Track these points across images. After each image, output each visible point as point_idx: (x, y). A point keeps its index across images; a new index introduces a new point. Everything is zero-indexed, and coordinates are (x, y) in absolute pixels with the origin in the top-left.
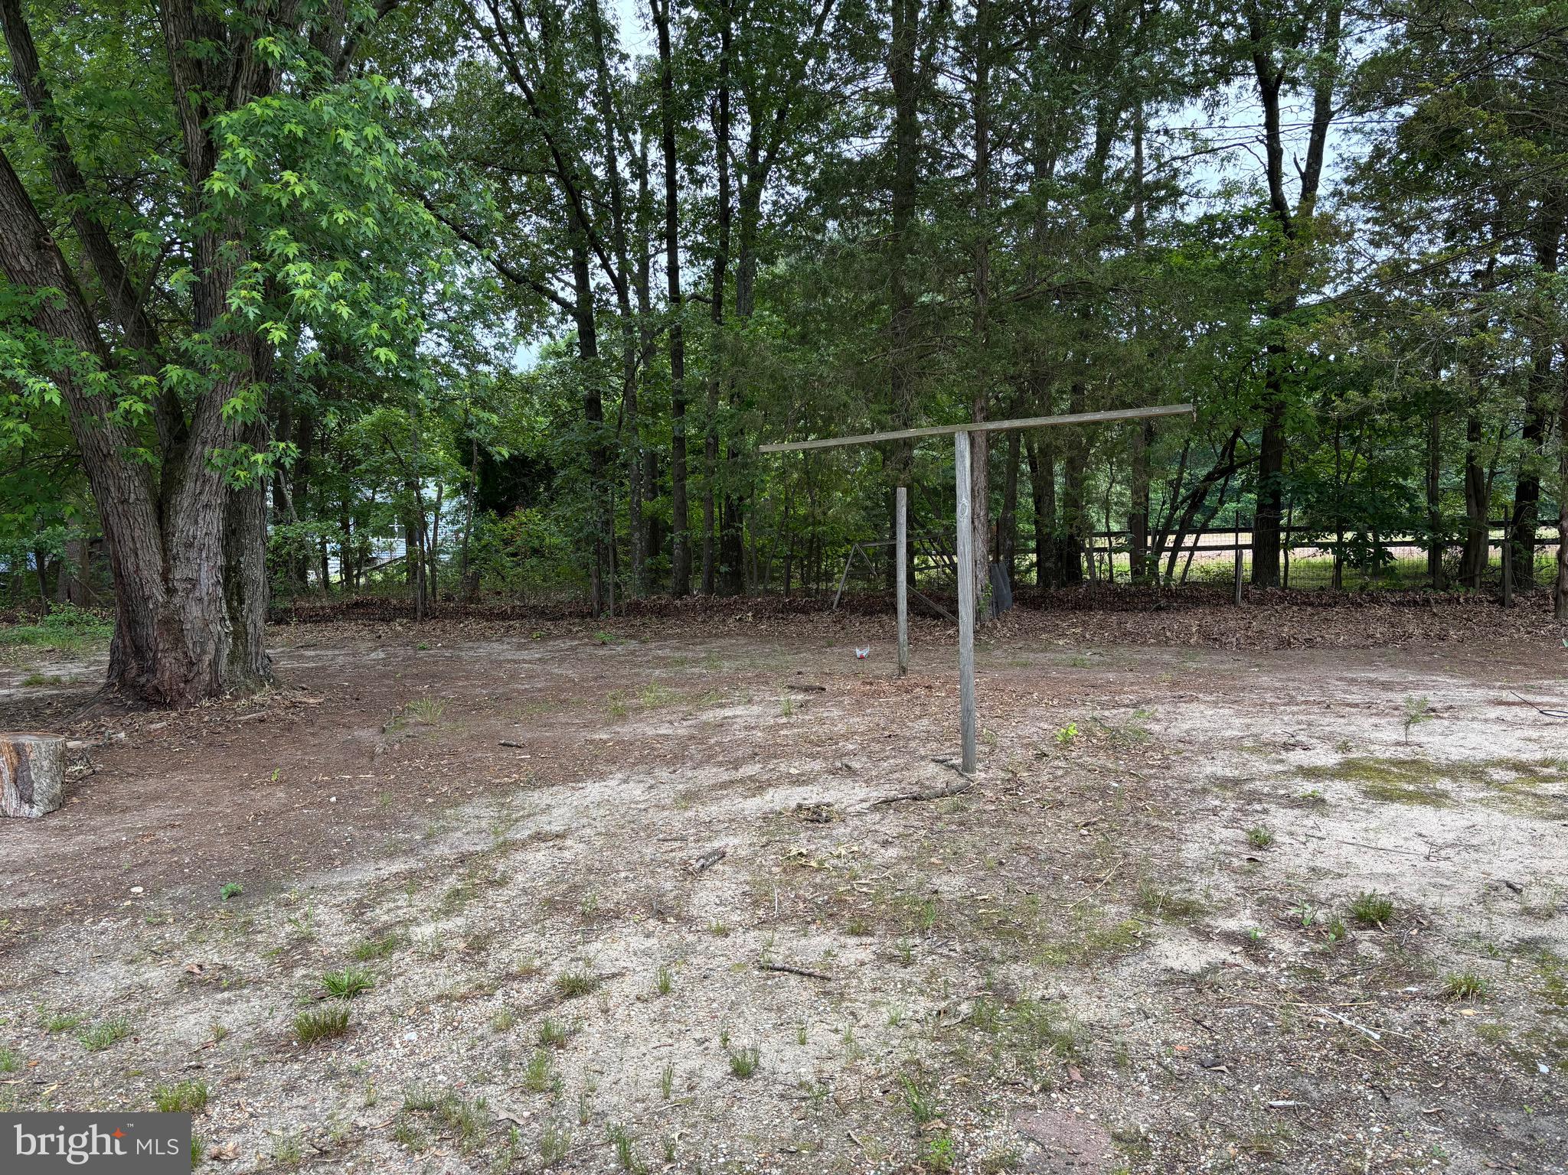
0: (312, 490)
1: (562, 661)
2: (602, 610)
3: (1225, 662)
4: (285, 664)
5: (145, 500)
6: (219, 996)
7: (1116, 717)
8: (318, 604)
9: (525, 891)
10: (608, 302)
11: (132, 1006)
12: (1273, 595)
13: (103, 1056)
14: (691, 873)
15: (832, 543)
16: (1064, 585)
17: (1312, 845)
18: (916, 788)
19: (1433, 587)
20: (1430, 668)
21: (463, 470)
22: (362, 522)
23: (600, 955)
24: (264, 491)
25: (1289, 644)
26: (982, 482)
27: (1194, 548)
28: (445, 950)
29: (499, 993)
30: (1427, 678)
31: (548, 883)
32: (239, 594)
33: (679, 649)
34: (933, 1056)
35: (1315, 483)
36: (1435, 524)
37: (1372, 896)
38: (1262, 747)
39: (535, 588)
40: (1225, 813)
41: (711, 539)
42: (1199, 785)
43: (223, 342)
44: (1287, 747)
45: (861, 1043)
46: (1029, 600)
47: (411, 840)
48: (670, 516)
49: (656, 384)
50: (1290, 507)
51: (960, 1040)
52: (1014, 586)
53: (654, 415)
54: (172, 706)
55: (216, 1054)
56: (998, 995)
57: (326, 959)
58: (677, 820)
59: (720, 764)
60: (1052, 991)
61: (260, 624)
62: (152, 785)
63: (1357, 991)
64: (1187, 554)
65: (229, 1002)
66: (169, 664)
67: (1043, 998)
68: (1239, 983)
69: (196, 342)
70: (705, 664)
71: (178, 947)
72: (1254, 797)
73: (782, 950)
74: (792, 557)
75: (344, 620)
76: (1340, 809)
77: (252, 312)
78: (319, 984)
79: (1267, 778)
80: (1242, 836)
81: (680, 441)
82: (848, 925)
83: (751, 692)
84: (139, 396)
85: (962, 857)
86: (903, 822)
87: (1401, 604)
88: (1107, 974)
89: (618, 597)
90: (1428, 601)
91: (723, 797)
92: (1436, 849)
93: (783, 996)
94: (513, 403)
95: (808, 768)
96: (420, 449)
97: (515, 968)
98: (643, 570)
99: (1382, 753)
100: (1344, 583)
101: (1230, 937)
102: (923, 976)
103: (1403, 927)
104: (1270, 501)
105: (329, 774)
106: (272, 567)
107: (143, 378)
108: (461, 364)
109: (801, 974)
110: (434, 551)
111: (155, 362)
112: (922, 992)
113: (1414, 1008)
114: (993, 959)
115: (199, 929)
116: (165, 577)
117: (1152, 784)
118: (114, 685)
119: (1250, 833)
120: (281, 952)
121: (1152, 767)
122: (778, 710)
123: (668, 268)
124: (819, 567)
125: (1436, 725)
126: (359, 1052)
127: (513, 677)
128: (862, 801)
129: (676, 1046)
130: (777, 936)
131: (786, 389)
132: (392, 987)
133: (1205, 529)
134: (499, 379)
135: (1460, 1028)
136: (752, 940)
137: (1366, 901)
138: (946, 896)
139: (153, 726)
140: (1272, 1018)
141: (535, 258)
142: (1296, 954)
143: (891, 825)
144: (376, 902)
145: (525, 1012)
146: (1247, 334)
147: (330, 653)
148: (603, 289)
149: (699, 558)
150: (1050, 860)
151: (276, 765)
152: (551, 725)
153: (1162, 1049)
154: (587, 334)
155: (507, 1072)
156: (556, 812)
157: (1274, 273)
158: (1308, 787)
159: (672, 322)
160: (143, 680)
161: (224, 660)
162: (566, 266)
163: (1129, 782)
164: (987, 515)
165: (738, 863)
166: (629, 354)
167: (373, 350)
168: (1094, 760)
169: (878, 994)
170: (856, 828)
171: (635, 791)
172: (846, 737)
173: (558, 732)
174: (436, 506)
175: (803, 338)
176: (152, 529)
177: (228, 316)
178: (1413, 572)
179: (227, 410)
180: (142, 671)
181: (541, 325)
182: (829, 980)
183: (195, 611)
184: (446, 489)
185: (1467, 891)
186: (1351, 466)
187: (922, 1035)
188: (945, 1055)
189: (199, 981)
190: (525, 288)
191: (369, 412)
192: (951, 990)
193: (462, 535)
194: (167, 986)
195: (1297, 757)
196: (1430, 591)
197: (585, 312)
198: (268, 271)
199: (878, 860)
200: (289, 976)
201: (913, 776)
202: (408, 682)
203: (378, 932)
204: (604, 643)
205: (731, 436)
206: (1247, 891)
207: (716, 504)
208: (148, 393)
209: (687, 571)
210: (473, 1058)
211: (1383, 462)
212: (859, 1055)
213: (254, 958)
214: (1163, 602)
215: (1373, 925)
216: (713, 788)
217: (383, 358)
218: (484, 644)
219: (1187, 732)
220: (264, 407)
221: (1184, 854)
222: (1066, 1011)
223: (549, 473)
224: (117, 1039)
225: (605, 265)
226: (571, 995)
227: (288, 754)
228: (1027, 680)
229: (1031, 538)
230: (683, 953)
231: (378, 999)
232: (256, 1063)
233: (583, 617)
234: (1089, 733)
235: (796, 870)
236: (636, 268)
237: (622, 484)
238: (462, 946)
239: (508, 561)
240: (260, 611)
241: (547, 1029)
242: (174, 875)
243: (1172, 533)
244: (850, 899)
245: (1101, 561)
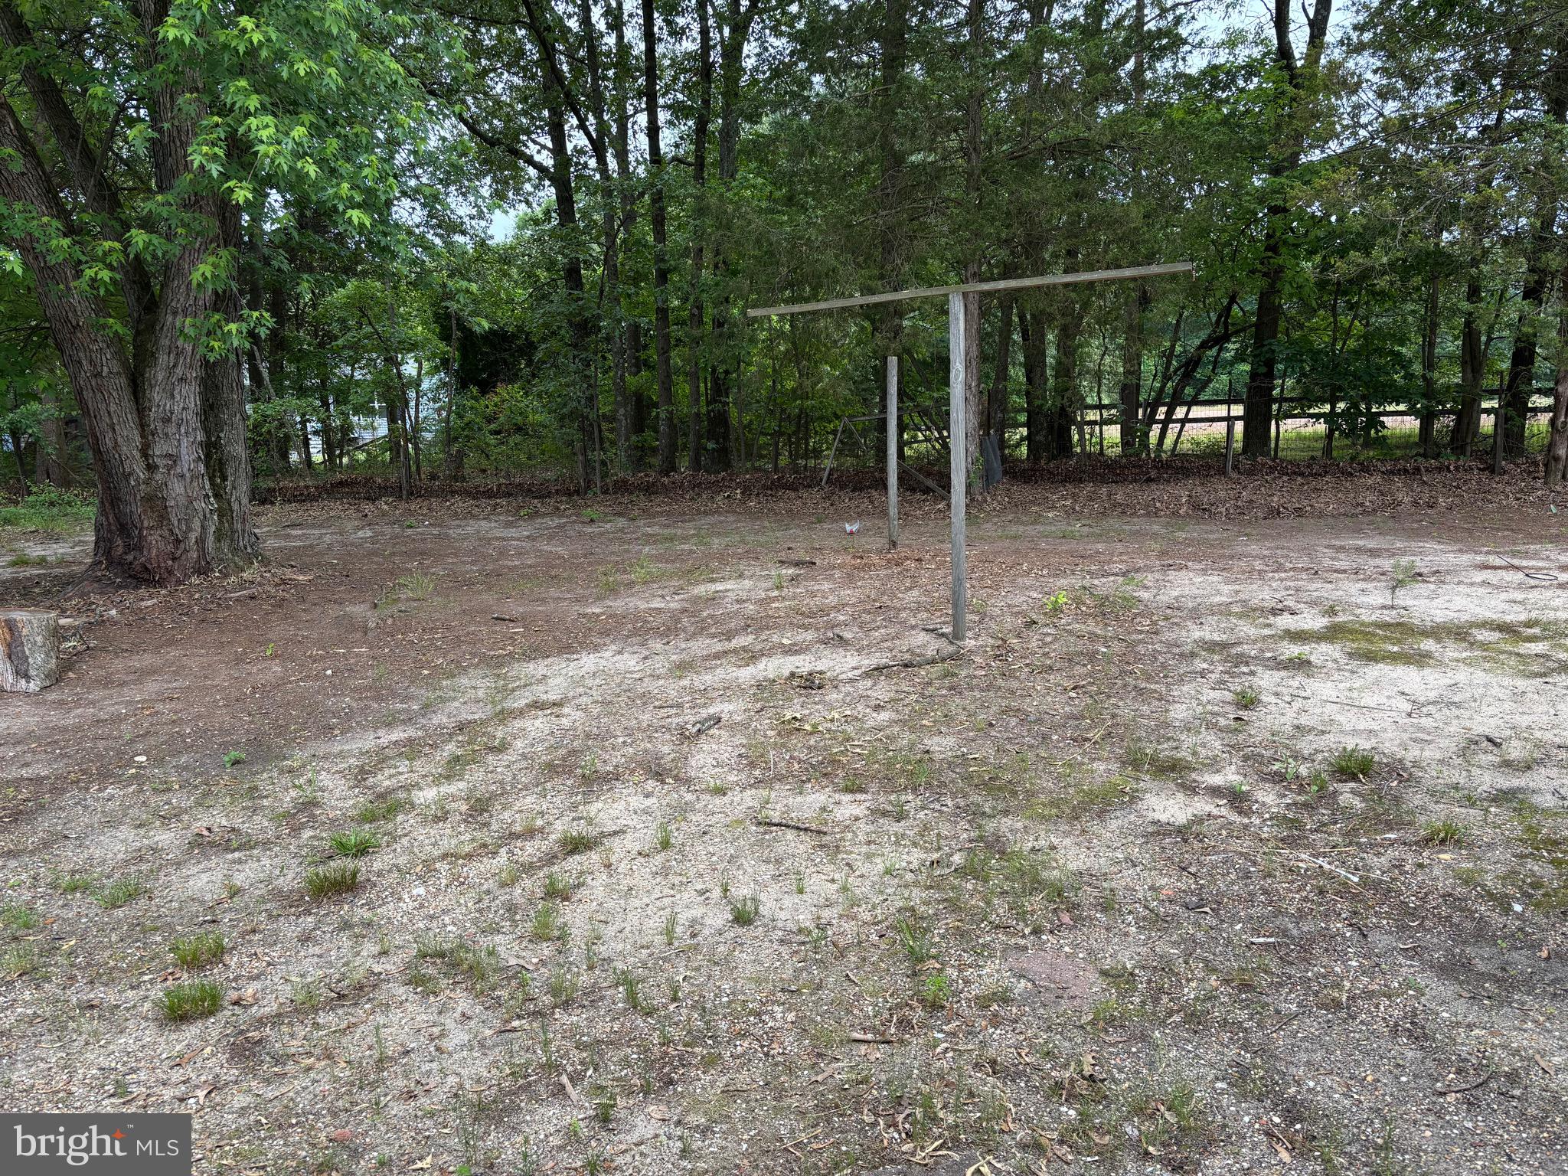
0: (290, 368)
1: (550, 538)
2: (588, 487)
3: (1212, 532)
4: (271, 543)
5: (119, 373)
6: (230, 856)
7: (1104, 585)
8: (302, 484)
9: (524, 756)
10: (586, 166)
11: (144, 867)
12: (1263, 465)
13: (119, 913)
14: (687, 737)
15: (821, 418)
16: (1054, 458)
17: (1296, 705)
18: (907, 656)
19: (1425, 456)
20: (1418, 535)
21: (442, 345)
22: (342, 398)
23: (601, 814)
24: (240, 364)
25: (1279, 513)
26: (974, 353)
27: (1184, 421)
28: (448, 812)
29: (503, 851)
30: (1413, 544)
31: (547, 749)
32: (221, 471)
33: (667, 526)
34: (927, 903)
35: (1311, 351)
36: (1430, 391)
37: (1353, 751)
38: (1250, 612)
39: (519, 465)
40: (1213, 676)
41: (698, 415)
42: (1187, 649)
43: (186, 206)
44: (1275, 612)
45: (857, 891)
46: (1019, 474)
47: (408, 711)
48: (655, 392)
49: (638, 251)
50: (1284, 376)
51: (953, 888)
52: (1004, 459)
53: (636, 285)
54: (161, 583)
55: (230, 909)
56: (989, 846)
57: (332, 821)
58: (672, 689)
59: (713, 636)
60: (1042, 843)
61: (245, 501)
62: (148, 660)
63: (1337, 839)
64: (1179, 425)
65: (240, 861)
66: (156, 542)
67: (1033, 849)
68: (1224, 832)
69: (156, 204)
70: (695, 540)
71: (186, 812)
72: (1242, 659)
73: (778, 807)
74: (780, 434)
75: (329, 499)
76: (1325, 670)
77: (215, 170)
78: (327, 845)
79: (1255, 642)
80: (1229, 696)
81: (663, 312)
82: (842, 785)
83: (742, 567)
84: (104, 262)
85: (953, 719)
86: (894, 688)
87: (1392, 472)
88: (1095, 827)
89: (605, 475)
90: (1417, 470)
91: (717, 666)
92: (1418, 707)
93: (780, 849)
94: (492, 275)
95: (799, 638)
96: (398, 324)
97: (517, 828)
98: (629, 447)
99: (1367, 617)
100: (1335, 454)
101: (1215, 791)
102: (916, 830)
103: (1383, 779)
104: (1263, 370)
105: (324, 648)
106: (254, 445)
107: (107, 244)
108: (436, 234)
109: (798, 828)
110: (417, 428)
111: (118, 226)
112: (915, 845)
113: (1391, 853)
114: (984, 814)
115: (205, 795)
116: (145, 452)
117: (1141, 649)
118: (101, 562)
119: (1237, 694)
120: (287, 815)
121: (1141, 632)
122: (769, 584)
123: (648, 128)
124: (807, 444)
125: (1421, 588)
126: (370, 905)
127: (503, 553)
128: (854, 668)
129: (678, 896)
130: (773, 794)
131: (772, 254)
132: (398, 847)
133: (1195, 402)
134: (476, 251)
135: (1437, 871)
136: (749, 798)
137: (1348, 755)
138: (937, 756)
139: (144, 604)
140: (1255, 863)
141: (508, 119)
142: (1278, 805)
143: (882, 691)
144: (376, 769)
145: (529, 868)
146: (1247, 193)
147: (316, 532)
148: (580, 152)
149: (685, 435)
150: (1039, 721)
151: (270, 641)
152: (544, 601)
153: (1149, 894)
154: (565, 200)
155: (514, 924)
156: (552, 682)
157: (1278, 126)
158: (1294, 650)
159: (653, 185)
160: (130, 557)
161: (211, 539)
162: (542, 129)
163: (1117, 647)
164: (978, 385)
165: (733, 727)
166: (609, 219)
167: (344, 212)
168: (1083, 627)
169: (873, 846)
170: (848, 694)
171: (630, 661)
172: (837, 609)
173: (551, 606)
174: (417, 383)
175: (790, 200)
176: (127, 403)
177: (191, 176)
178: (1404, 442)
179: (196, 277)
180: (128, 549)
181: (518, 191)
182: (825, 834)
183: (177, 488)
184: (426, 365)
185: (1448, 746)
186: (1348, 333)
187: (916, 884)
188: (939, 902)
189: (209, 843)
190: (499, 151)
191: (343, 285)
192: (943, 842)
193: (444, 414)
194: (178, 847)
195: (1285, 621)
196: (1420, 459)
197: (561, 176)
198: (229, 125)
199: (871, 723)
200: (297, 837)
201: (904, 644)
202: (397, 560)
203: (381, 796)
204: (592, 521)
205: (716, 305)
206: (1233, 748)
207: (702, 380)
208: (113, 259)
209: (673, 447)
210: (480, 911)
211: (1379, 329)
212: (855, 903)
213: (262, 821)
214: (1153, 474)
215: (1354, 778)
216: (707, 658)
217: (356, 221)
218: (471, 522)
219: (1176, 598)
220: (235, 274)
221: (1172, 714)
222: (1056, 861)
223: (531, 347)
224: (131, 897)
225: (582, 126)
226: (574, 851)
227: (279, 629)
228: (1017, 552)
229: (1022, 410)
230: (682, 811)
231: (386, 858)
232: (270, 916)
233: (570, 495)
234: (1078, 601)
235: (790, 733)
236: (614, 130)
237: (604, 358)
238: (464, 808)
239: (492, 440)
240: (244, 488)
241: (552, 884)
242: (176, 745)
243: (1163, 405)
244: (844, 759)
245: (1092, 435)
